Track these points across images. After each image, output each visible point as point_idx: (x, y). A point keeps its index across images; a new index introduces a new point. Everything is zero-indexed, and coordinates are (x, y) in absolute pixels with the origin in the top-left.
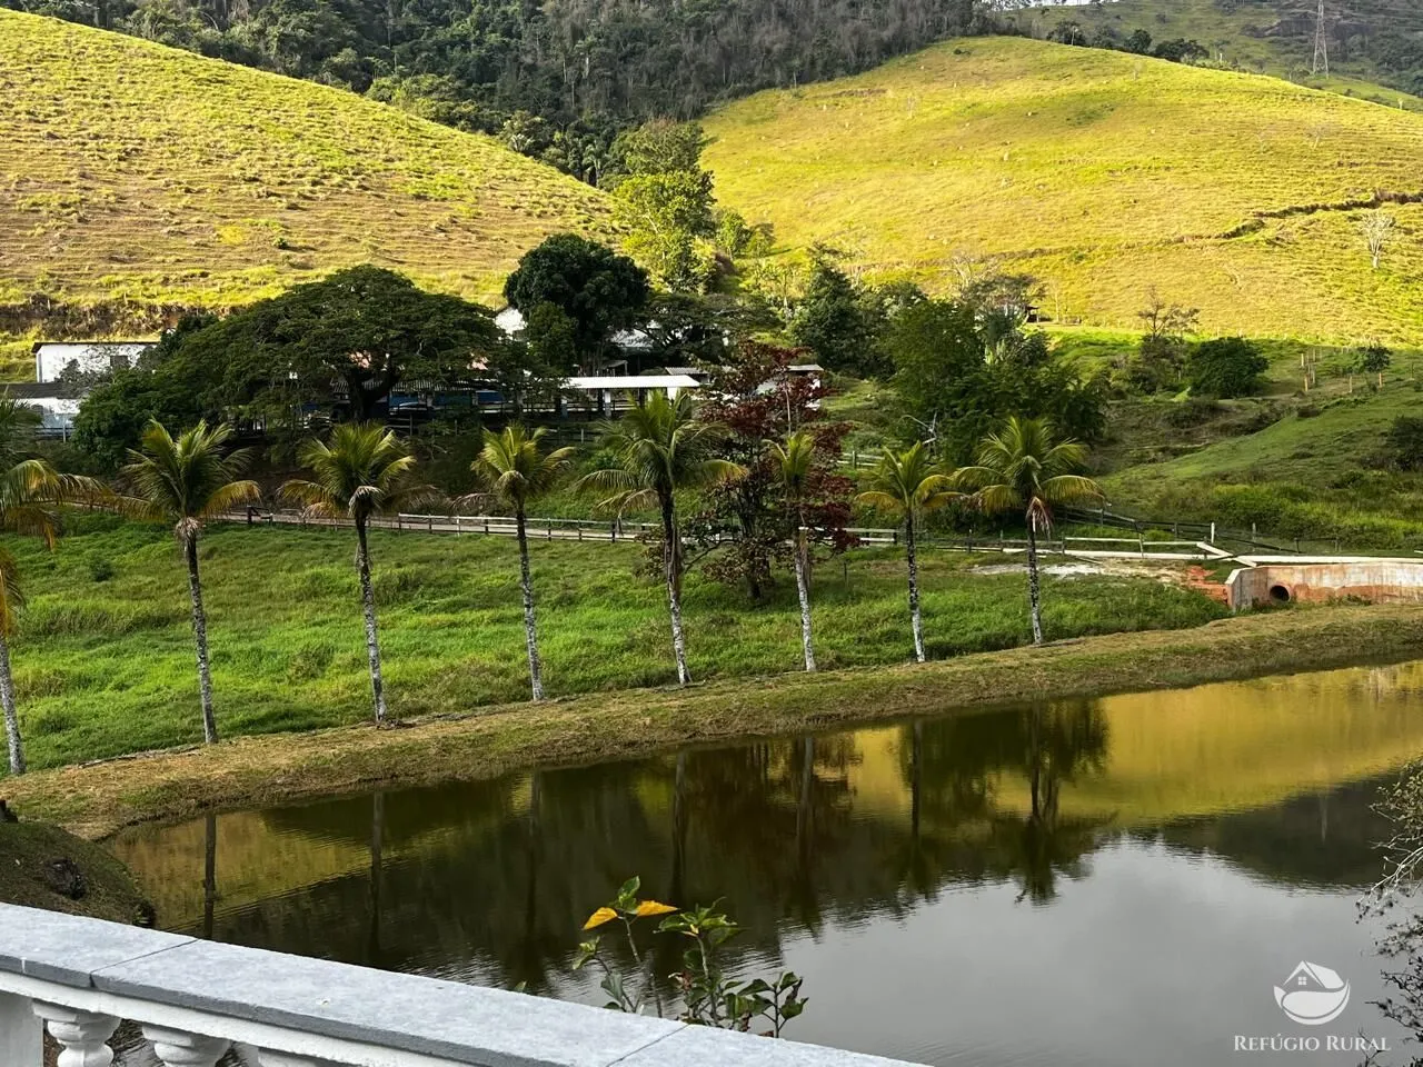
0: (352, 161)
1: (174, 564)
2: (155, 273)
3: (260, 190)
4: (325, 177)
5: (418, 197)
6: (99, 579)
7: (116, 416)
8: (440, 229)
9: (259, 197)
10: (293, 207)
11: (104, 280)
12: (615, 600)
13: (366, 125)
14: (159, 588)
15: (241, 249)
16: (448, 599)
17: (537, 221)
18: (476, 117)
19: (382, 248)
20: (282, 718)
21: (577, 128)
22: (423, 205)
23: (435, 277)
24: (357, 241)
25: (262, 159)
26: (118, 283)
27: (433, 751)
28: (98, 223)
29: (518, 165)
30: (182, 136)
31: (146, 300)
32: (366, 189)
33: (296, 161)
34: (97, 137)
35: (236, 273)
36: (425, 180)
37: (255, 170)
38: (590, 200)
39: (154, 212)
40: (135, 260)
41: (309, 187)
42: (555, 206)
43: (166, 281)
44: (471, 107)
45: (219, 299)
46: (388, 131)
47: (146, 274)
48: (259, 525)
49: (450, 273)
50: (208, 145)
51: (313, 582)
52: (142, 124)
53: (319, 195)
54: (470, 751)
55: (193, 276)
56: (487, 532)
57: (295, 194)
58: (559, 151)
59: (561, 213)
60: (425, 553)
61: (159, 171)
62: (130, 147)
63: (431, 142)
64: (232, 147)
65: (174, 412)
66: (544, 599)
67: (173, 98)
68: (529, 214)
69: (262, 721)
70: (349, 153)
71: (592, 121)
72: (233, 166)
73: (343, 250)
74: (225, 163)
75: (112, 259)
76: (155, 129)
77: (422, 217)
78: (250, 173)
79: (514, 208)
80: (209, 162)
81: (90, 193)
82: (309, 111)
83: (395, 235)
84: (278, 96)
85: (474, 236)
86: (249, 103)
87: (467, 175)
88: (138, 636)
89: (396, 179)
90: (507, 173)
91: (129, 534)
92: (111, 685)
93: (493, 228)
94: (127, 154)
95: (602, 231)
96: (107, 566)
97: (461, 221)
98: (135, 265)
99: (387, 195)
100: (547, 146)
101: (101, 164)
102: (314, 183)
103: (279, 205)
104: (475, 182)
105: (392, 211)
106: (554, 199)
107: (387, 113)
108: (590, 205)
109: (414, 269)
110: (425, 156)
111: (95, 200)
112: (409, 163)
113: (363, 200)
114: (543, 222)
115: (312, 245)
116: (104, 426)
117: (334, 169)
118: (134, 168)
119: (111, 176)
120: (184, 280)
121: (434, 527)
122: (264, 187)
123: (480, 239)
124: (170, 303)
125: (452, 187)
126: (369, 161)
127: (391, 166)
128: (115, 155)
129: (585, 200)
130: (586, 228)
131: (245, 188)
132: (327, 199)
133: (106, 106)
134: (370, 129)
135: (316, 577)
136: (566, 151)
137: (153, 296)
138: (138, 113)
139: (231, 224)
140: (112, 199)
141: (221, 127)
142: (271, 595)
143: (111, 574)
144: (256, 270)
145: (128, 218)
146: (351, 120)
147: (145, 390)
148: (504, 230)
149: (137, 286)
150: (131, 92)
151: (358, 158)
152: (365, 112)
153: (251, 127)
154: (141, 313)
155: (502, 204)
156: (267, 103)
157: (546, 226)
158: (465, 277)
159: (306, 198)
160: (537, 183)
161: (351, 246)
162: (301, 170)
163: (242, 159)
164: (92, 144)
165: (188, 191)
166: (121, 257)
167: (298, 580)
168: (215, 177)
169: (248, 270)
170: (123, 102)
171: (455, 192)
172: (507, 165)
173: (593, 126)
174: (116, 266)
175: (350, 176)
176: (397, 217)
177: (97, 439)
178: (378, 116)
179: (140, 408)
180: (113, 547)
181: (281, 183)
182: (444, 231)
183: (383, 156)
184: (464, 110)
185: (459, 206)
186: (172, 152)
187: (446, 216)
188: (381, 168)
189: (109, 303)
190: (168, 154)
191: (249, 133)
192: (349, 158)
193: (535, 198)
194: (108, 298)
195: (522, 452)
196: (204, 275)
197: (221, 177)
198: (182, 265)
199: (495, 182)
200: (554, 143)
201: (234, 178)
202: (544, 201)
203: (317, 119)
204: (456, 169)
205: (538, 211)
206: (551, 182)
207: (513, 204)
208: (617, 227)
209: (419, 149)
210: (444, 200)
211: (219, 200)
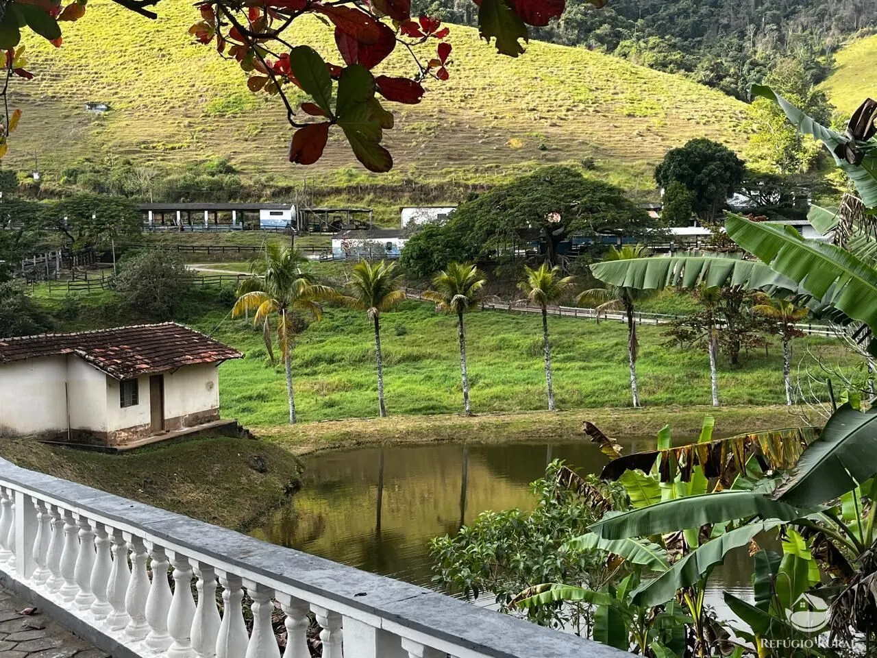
0: (592, 96)
1: (437, 329)
2: (471, 166)
3: (536, 116)
4: (575, 106)
5: (629, 115)
6: (399, 335)
7: (420, 249)
8: (640, 135)
9: (535, 120)
10: (554, 125)
11: (444, 171)
12: (653, 361)
13: (604, 73)
14: (425, 341)
15: (520, 151)
16: (565, 355)
17: (704, 127)
18: (681, 62)
19: (602, 147)
20: (430, 409)
21: (751, 63)
22: (632, 120)
23: (630, 164)
24: (587, 144)
25: (540, 97)
26: (451, 172)
27: (475, 429)
28: (445, 138)
29: (697, 92)
30: (496, 86)
31: (464, 182)
32: (598, 112)
33: (559, 97)
34: (451, 89)
35: (515, 165)
36: (635, 105)
37: (535, 104)
38: (741, 112)
39: (476, 131)
40: (461, 159)
41: (564, 113)
42: (716, 117)
43: (476, 171)
44: (678, 56)
45: (503, 181)
46: (617, 76)
47: (467, 167)
48: (488, 310)
49: (640, 162)
50: (510, 91)
51: (500, 342)
52: (475, 80)
53: (570, 117)
54: (494, 430)
55: (491, 167)
56: (606, 319)
57: (556, 117)
58: (732, 80)
59: (719, 121)
60: (565, 329)
61: (481, 107)
62: (467, 94)
63: (643, 81)
64: (523, 91)
65: (449, 247)
66: (616, 358)
67: (495, 63)
68: (698, 123)
69: (420, 410)
70: (591, 90)
71: (762, 58)
72: (523, 102)
73: (578, 150)
74: (519, 100)
75: (450, 159)
76: (482, 83)
77: (629, 128)
78: (531, 107)
79: (689, 120)
80: (510, 100)
81: (443, 122)
82: (571, 66)
83: (612, 139)
84: (555, 59)
85: (660, 138)
86: (537, 63)
87: (663, 100)
88: (402, 366)
89: (617, 105)
90: (688, 98)
91: (421, 312)
92: (371, 388)
93: (674, 133)
94: (466, 98)
95: (745, 132)
96: (404, 328)
97: (653, 129)
98: (461, 162)
99: (610, 115)
100: (725, 77)
101: (451, 104)
102: (568, 110)
103: (546, 124)
104: (667, 105)
105: (611, 124)
106: (716, 113)
107: (618, 64)
108: (740, 115)
109: (618, 160)
110: (639, 89)
111: (445, 125)
112: (628, 95)
113: (595, 119)
114: (707, 127)
115: (559, 147)
116: (414, 254)
117: (581, 101)
118: (468, 106)
119: (455, 111)
120: (487, 170)
121: (578, 315)
122: (539, 114)
123: (663, 140)
124: (477, 183)
125: (652, 108)
126: (603, 95)
127: (616, 97)
128: (459, 99)
129: (737, 112)
130: (734, 130)
131: (527, 115)
132: (574, 119)
133: (458, 70)
134: (607, 75)
135: (503, 340)
136: (737, 80)
137: (468, 179)
138: (474, 73)
139: (517, 136)
140: (454, 124)
141: (519, 79)
142: (478, 348)
143: (405, 333)
144: (526, 163)
145: (461, 135)
146: (596, 70)
147: (436, 235)
148: (680, 134)
149: (460, 174)
150: (472, 61)
151: (596, 93)
152: (605, 64)
153: (536, 78)
154: (461, 189)
155: (682, 117)
156: (547, 63)
157: (708, 130)
158: (648, 164)
159: (562, 119)
160: (707, 103)
161: (583, 147)
162: (560, 102)
163: (528, 98)
164: (448, 93)
165: (496, 118)
166: (454, 157)
167: (493, 341)
168: (512, 109)
169: (522, 164)
170: (467, 67)
171: (653, 111)
172: (689, 93)
173: (762, 62)
174: (451, 163)
175: (590, 104)
176: (614, 129)
177: (411, 261)
178: (613, 67)
179: (434, 244)
180: (412, 319)
181: (548, 111)
182: (641, 136)
183: (612, 91)
184: (673, 57)
185: (655, 120)
186: (490, 96)
187: (644, 126)
188: (609, 99)
189: (445, 184)
190: (488, 97)
191: (534, 82)
192: (591, 93)
193: (704, 113)
194: (444, 181)
195: (544, 278)
196: (497, 167)
197: (515, 109)
198: (486, 161)
199: (679, 104)
200: (730, 76)
201: (522, 109)
202: (709, 114)
203: (575, 71)
204: (656, 96)
205: (704, 121)
206: (716, 102)
207: (688, 117)
208: (755, 129)
209: (635, 85)
210: (645, 116)
211: (512, 123)
